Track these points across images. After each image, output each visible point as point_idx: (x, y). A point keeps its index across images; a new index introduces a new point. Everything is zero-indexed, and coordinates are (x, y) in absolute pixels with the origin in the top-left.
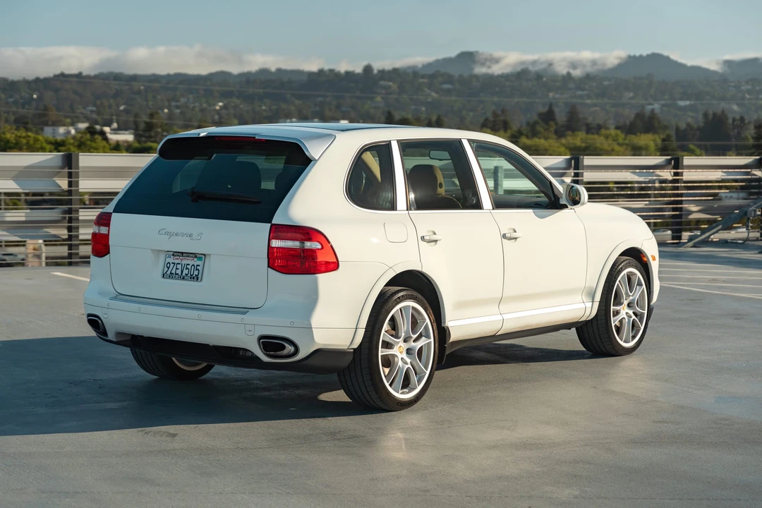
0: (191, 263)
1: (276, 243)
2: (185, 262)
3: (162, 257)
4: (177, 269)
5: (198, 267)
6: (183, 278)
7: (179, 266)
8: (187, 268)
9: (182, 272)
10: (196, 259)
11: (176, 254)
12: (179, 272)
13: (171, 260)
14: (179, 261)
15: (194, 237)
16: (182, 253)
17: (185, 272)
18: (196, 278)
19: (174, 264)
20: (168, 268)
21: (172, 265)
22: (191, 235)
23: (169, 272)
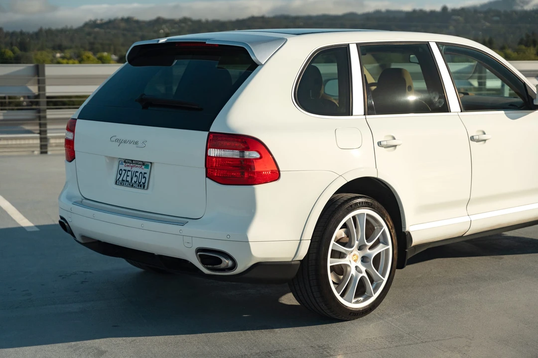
0: (140, 170)
1: (213, 152)
2: (134, 169)
3: (116, 163)
4: (128, 176)
5: (145, 175)
6: (132, 186)
7: (129, 173)
8: (136, 176)
9: (132, 179)
10: (143, 167)
11: (126, 161)
12: (129, 179)
13: (123, 167)
14: (129, 168)
15: (140, 144)
16: (132, 161)
17: (135, 179)
18: (142, 186)
19: (125, 170)
20: (121, 175)
21: (124, 172)
22: (136, 143)
23: (121, 179)
